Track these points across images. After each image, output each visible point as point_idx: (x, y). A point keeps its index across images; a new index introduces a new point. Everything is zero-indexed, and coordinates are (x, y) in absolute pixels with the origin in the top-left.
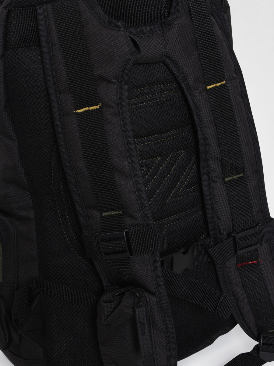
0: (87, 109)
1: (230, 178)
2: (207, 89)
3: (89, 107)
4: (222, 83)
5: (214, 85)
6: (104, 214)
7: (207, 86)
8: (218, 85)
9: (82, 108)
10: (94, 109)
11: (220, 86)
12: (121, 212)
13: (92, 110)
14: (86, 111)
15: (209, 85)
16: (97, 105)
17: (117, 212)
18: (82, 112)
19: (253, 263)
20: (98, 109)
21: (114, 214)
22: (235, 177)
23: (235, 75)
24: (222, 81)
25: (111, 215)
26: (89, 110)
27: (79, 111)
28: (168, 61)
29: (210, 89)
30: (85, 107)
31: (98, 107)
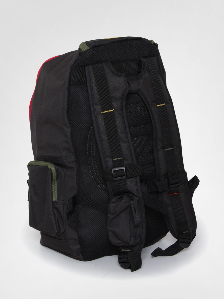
0: (107, 111)
1: (167, 150)
2: (157, 106)
3: (108, 110)
4: (163, 104)
5: (160, 105)
6: (114, 159)
7: (157, 105)
8: (162, 105)
9: (105, 111)
10: (111, 111)
11: (163, 106)
12: (122, 158)
13: (110, 112)
14: (107, 112)
15: (158, 105)
16: (112, 110)
17: (120, 158)
18: (105, 113)
19: (176, 194)
20: (113, 111)
21: (119, 159)
22: (169, 149)
23: (169, 101)
24: (164, 103)
25: (118, 160)
26: (108, 112)
27: (104, 112)
28: (140, 93)
29: (158, 107)
30: (106, 111)
31: (113, 110)
